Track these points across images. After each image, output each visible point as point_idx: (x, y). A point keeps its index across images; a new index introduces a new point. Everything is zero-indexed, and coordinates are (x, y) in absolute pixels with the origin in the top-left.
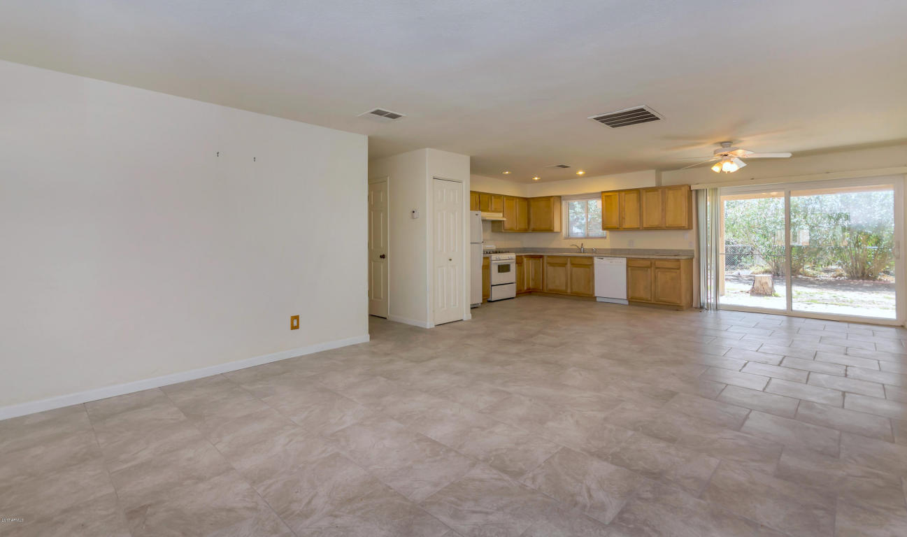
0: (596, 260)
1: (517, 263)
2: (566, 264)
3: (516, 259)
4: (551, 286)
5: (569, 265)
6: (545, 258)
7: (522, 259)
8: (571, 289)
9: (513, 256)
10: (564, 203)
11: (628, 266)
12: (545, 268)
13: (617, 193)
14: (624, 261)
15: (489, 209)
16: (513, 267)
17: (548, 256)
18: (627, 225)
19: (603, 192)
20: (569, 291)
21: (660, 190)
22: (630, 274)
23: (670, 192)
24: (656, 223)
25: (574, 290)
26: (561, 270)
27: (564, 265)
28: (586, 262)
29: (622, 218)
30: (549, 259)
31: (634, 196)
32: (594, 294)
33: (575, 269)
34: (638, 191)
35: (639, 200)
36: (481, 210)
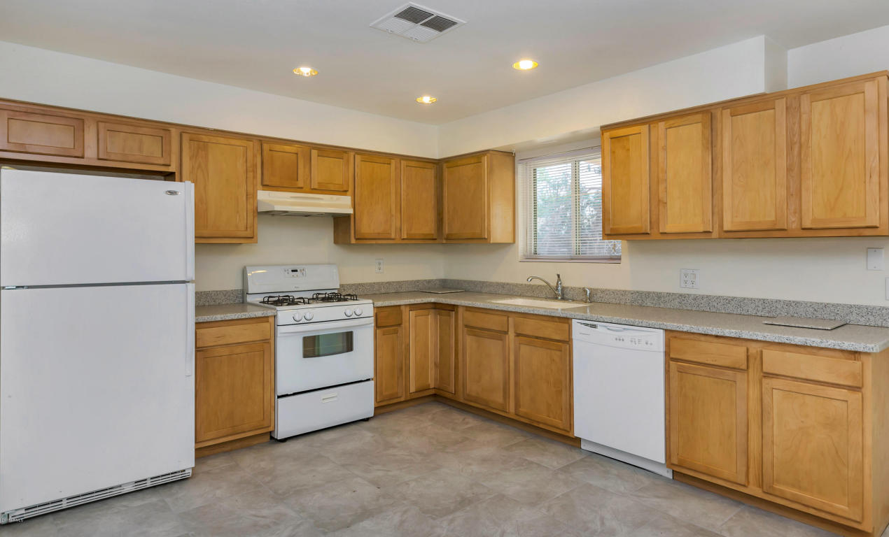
0: (577, 328)
1: (377, 326)
2: (506, 333)
3: (376, 316)
4: (473, 388)
5: (511, 334)
6: (460, 310)
7: (401, 313)
8: (517, 405)
9: (366, 308)
10: (520, 169)
11: (669, 358)
12: (460, 337)
13: (645, 128)
14: (657, 339)
15: (300, 184)
16: (365, 340)
17: (468, 308)
18: (672, 224)
19: (605, 128)
20: (512, 409)
21: (781, 105)
22: (675, 384)
23: (818, 105)
24: (765, 215)
25: (523, 410)
26: (493, 346)
27: (501, 334)
28: (550, 331)
29: (657, 203)
30: (468, 314)
31: (693, 131)
32: (571, 426)
33: (525, 350)
34: (708, 114)
35: (711, 142)
36: (266, 186)
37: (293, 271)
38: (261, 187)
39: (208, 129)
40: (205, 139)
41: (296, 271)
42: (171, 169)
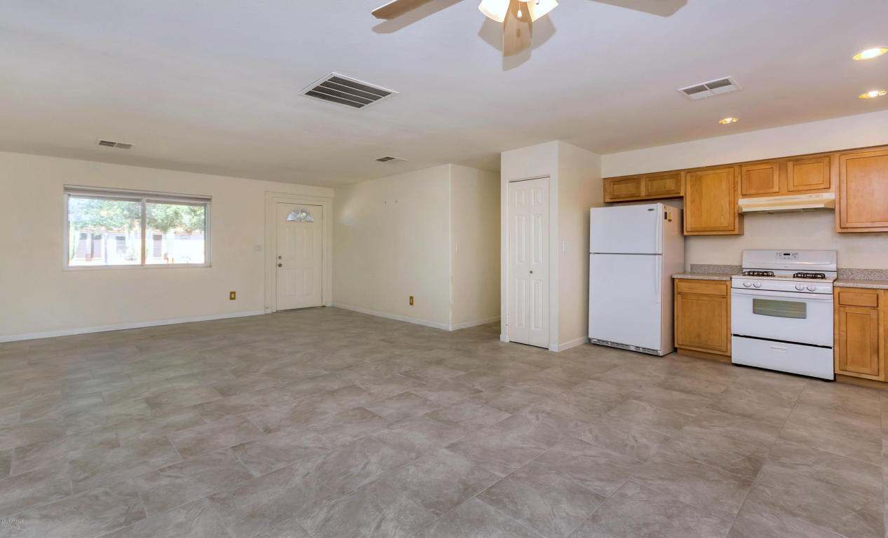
1: (840, 303)
3: (838, 294)
7: (876, 297)
15: (776, 189)
36: (744, 196)
37: (785, 254)
38: (741, 196)
39: (703, 168)
40: (700, 173)
41: (789, 254)
42: (681, 195)
